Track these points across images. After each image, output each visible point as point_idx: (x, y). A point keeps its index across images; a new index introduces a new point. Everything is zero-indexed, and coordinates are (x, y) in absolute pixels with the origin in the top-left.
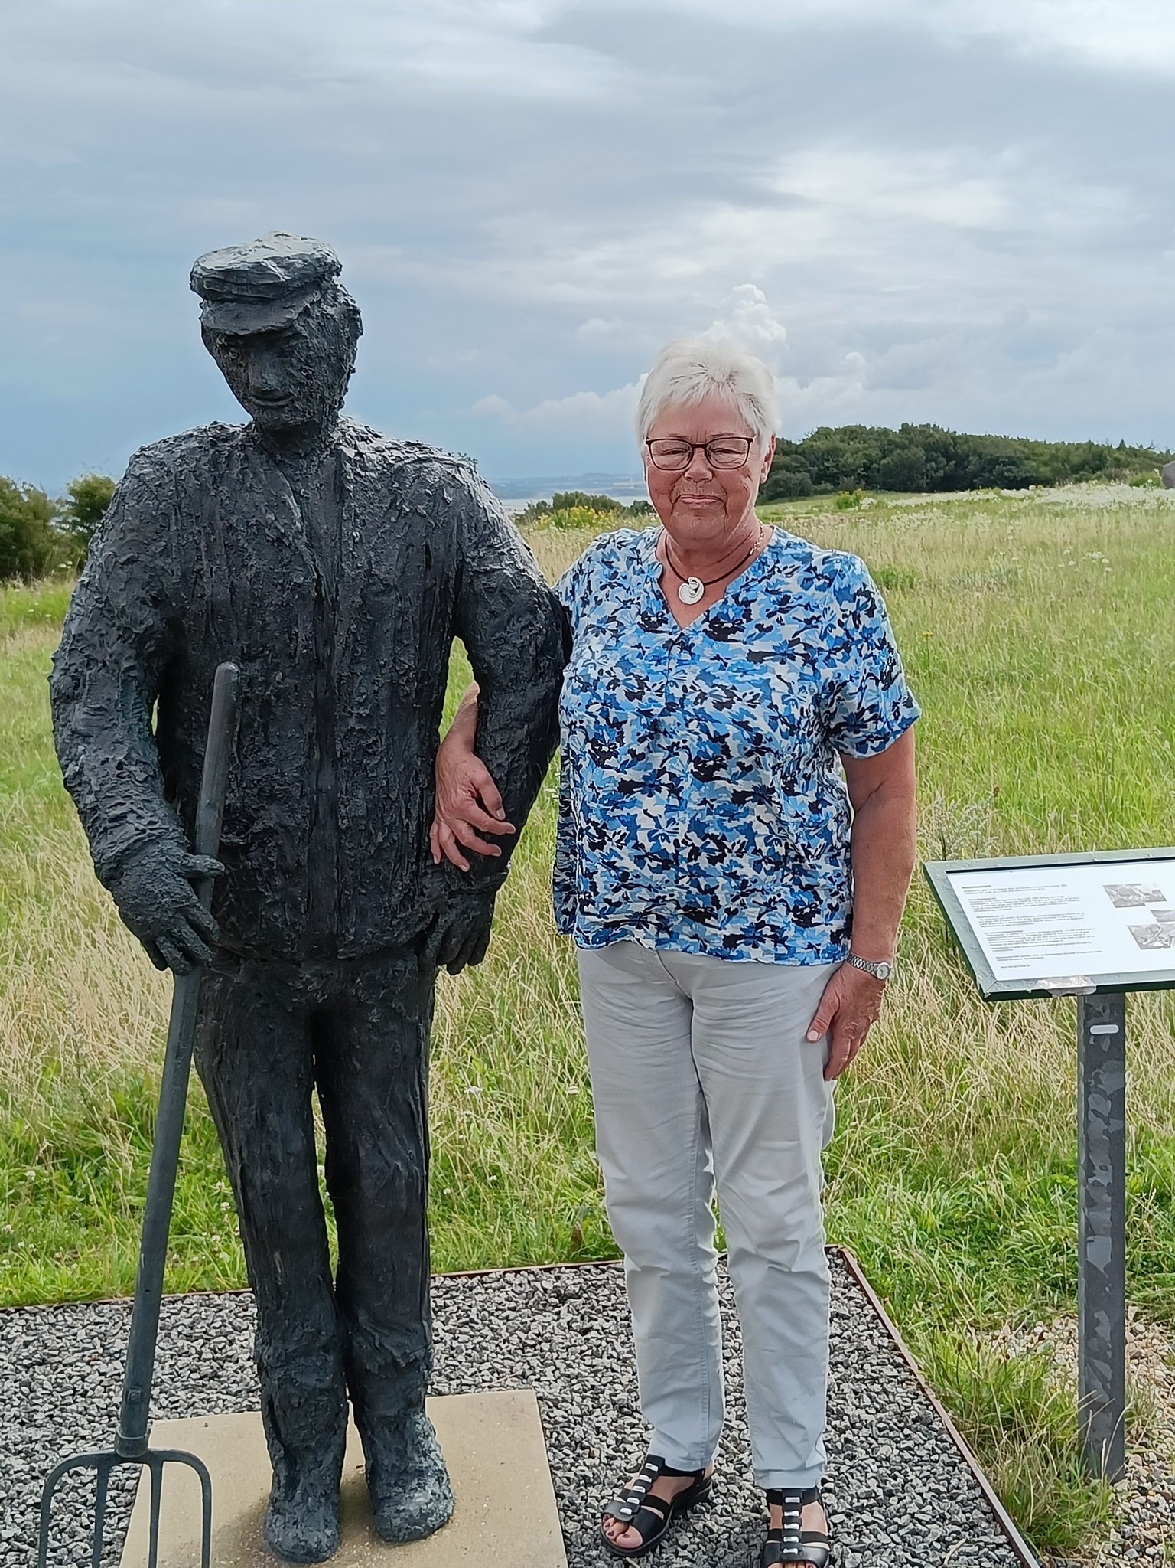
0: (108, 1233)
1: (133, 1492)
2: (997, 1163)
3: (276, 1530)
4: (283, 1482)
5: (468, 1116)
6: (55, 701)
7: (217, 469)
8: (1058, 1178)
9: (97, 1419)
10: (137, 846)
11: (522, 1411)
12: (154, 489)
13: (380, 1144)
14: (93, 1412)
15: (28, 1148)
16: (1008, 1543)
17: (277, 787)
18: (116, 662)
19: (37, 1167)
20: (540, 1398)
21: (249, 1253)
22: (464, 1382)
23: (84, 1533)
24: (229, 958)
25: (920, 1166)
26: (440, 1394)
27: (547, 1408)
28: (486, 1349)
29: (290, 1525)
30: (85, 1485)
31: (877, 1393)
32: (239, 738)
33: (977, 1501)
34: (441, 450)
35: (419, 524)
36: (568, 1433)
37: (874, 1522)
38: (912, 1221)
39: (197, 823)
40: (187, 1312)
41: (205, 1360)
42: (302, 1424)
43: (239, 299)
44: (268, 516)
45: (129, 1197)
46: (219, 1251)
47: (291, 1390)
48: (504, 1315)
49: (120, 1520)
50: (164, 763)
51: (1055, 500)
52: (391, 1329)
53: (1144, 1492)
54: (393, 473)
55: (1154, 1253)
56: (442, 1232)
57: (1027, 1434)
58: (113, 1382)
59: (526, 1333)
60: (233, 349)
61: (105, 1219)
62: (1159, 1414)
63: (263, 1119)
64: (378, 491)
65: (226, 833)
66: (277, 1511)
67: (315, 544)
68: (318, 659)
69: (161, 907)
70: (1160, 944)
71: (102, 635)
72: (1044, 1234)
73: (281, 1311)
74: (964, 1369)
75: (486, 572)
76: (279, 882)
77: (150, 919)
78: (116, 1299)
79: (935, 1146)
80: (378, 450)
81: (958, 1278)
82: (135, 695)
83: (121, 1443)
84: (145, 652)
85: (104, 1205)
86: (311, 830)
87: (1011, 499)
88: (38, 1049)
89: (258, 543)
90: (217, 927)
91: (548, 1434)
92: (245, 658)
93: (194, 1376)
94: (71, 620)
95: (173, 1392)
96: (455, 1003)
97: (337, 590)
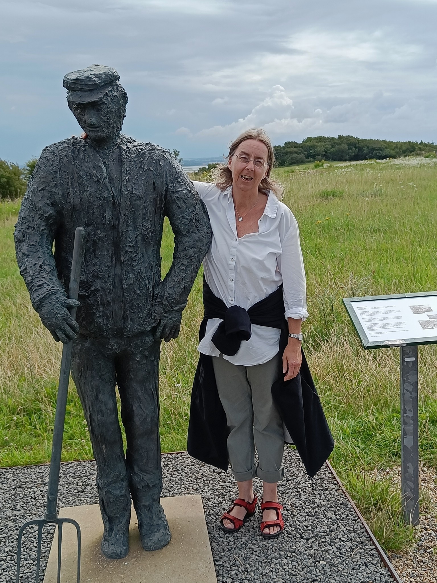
0: (43, 439)
1: (53, 534)
2: (372, 410)
3: (106, 547)
4: (107, 530)
5: (176, 395)
6: (16, 242)
7: (74, 154)
8: (395, 415)
9: (40, 507)
10: (47, 296)
11: (196, 502)
12: (51, 162)
13: (141, 405)
14: (38, 505)
15: (14, 409)
16: (375, 549)
17: (99, 273)
18: (38, 227)
19: (17, 416)
20: (203, 498)
21: (93, 446)
22: (175, 492)
23: (35, 549)
24: (83, 337)
25: (344, 411)
26: (166, 496)
27: (205, 501)
28: (183, 480)
29: (111, 545)
30: (35, 531)
31: (327, 494)
32: (85, 255)
33: (364, 533)
34: (158, 146)
35: (151, 174)
36: (213, 510)
37: (326, 542)
38: (341, 431)
39: (70, 287)
40: (73, 468)
41: (79, 486)
42: (114, 508)
43: (81, 90)
44: (94, 172)
45: (51, 426)
46: (84, 446)
47: (110, 496)
48: (190, 467)
49: (48, 544)
50: (57, 265)
51: (396, 163)
52: (147, 473)
53: (426, 529)
54: (141, 155)
55: (430, 442)
56: (167, 438)
57: (382, 508)
58: (45, 494)
59: (198, 474)
60: (79, 109)
61: (42, 434)
62: (432, 501)
63: (97, 396)
64: (135, 162)
65: (81, 291)
66: (105, 540)
67: (112, 182)
68: (114, 225)
69: (57, 318)
70: (430, 327)
71: (33, 217)
72: (390, 435)
73: (106, 467)
74: (359, 485)
75: (176, 192)
76: (101, 309)
77: (53, 323)
78: (46, 464)
79: (349, 404)
80: (135, 146)
81: (358, 452)
82: (46, 239)
83: (47, 516)
84: (49, 224)
85: (42, 429)
86: (113, 289)
87: (380, 163)
88: (18, 373)
89: (90, 182)
90: (78, 326)
91: (206, 511)
92: (87, 225)
93: (75, 491)
94: (22, 212)
95: (68, 497)
96: (171, 353)
97: (120, 199)
